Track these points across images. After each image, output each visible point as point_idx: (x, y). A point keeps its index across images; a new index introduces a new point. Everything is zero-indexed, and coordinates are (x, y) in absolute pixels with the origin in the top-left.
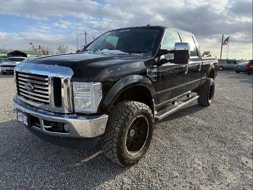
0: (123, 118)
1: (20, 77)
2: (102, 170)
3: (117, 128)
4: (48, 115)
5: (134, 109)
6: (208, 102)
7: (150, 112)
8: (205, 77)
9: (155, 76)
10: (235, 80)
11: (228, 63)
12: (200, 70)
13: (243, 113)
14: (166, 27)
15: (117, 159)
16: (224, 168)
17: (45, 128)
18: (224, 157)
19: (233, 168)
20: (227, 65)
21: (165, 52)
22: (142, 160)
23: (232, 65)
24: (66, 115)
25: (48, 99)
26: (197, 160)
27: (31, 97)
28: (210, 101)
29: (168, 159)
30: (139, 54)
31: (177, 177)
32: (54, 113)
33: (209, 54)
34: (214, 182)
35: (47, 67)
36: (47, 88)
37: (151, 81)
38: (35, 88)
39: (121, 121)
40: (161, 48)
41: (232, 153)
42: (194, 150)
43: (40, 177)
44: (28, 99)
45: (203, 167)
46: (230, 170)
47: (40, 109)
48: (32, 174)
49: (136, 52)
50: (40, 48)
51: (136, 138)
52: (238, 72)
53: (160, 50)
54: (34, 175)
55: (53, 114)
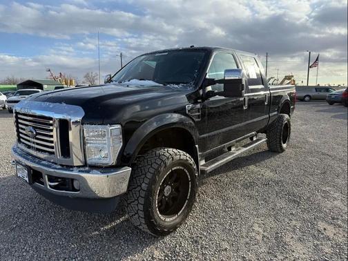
0: (152, 170)
1: (21, 119)
2: (126, 241)
3: (143, 185)
4: (53, 168)
5: (168, 158)
6: (281, 147)
7: (191, 163)
8: (276, 113)
9: (198, 114)
10: (326, 114)
11: (316, 91)
12: (266, 104)
13: (329, 161)
14: (215, 48)
15: (145, 226)
16: (292, 237)
17: (50, 186)
18: (294, 222)
19: (305, 237)
20: (317, 93)
21: (212, 82)
22: (182, 227)
23: (322, 94)
24: (75, 169)
25: (52, 148)
26: (256, 228)
27: (33, 145)
28: (284, 146)
29: (217, 225)
30: (177, 86)
31: (226, 249)
32: (61, 165)
33: (293, 78)
34: (276, 257)
35: (51, 106)
36: (51, 134)
37: (193, 120)
38: (37, 134)
39: (149, 176)
40: (207, 77)
41: (306, 216)
42: (255, 213)
43: (44, 250)
44: (29, 147)
45: (264, 236)
46: (300, 239)
47: (44, 160)
48: (34, 247)
49: (173, 83)
50: (61, 76)
51: (173, 198)
52: (331, 102)
53: (205, 79)
54: (36, 248)
55: (59, 167)
